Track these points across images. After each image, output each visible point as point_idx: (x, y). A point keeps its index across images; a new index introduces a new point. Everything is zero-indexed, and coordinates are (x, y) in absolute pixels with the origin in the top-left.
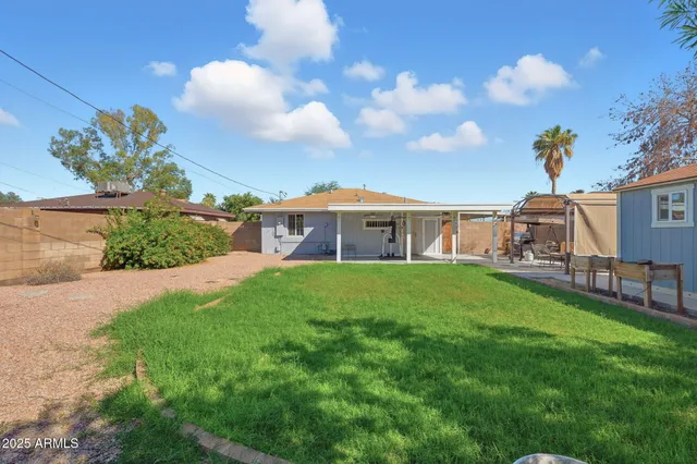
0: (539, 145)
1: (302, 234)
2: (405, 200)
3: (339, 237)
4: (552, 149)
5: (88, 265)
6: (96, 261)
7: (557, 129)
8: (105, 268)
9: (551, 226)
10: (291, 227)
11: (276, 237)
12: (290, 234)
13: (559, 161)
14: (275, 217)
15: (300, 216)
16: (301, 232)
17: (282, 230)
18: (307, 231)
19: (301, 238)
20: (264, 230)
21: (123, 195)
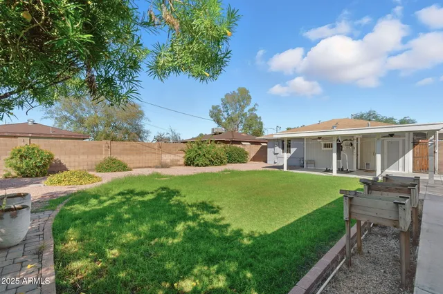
5: (179, 163)
6: (182, 161)
8: (186, 165)
11: (275, 154)
14: (273, 142)
15: (289, 141)
16: (289, 151)
17: (278, 150)
18: (293, 150)
19: (289, 155)
20: (269, 149)
21: (220, 133)
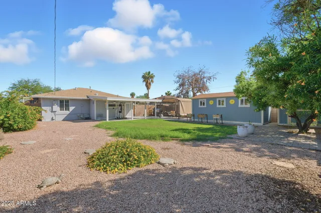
0: (144, 77)
1: (68, 110)
2: (118, 96)
3: (108, 111)
4: (148, 79)
7: (149, 72)
9: (166, 106)
10: (61, 107)
11: (52, 112)
12: (61, 110)
13: (150, 84)
14: (51, 102)
15: (67, 101)
17: (56, 108)
18: (71, 108)
19: (68, 112)
20: (43, 108)
